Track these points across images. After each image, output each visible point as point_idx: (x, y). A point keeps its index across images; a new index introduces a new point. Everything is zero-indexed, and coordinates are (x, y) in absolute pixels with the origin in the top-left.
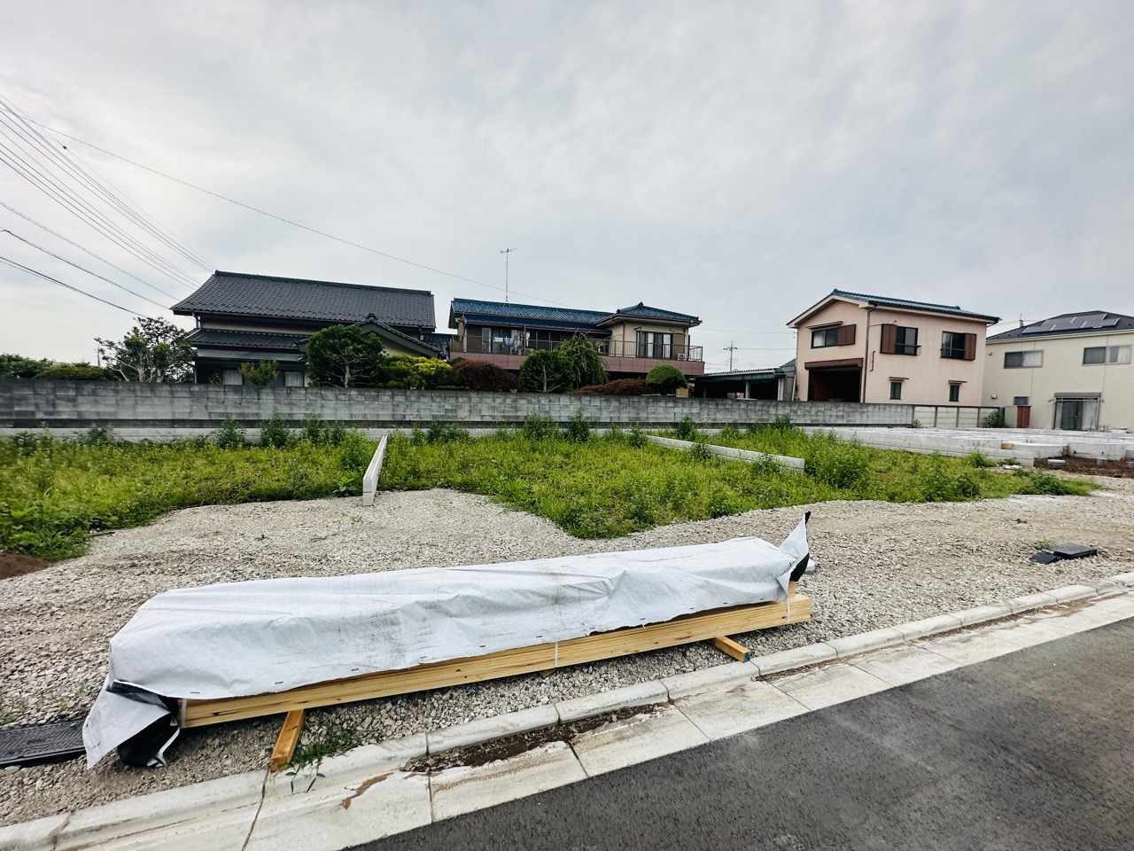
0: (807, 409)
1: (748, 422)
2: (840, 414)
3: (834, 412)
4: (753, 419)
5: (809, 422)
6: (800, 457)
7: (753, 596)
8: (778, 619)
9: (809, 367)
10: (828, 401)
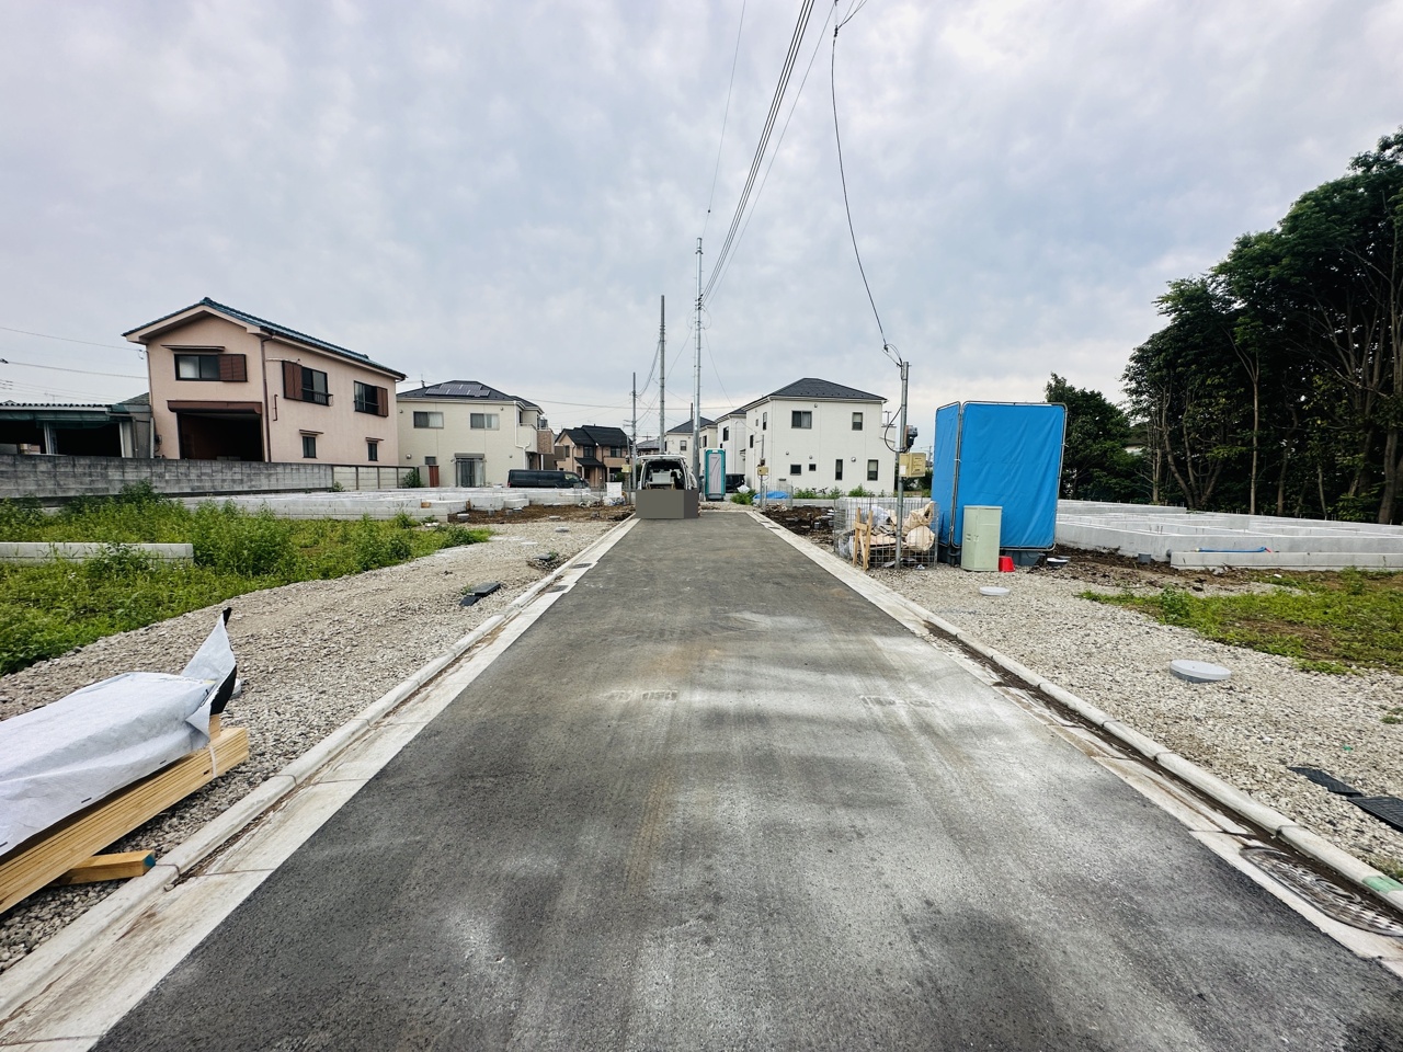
0: (182, 470)
1: (60, 494)
2: (238, 477)
3: (228, 475)
4: (73, 489)
5: (189, 491)
6: (183, 541)
7: (146, 764)
8: (197, 778)
9: (174, 406)
10: (215, 459)
